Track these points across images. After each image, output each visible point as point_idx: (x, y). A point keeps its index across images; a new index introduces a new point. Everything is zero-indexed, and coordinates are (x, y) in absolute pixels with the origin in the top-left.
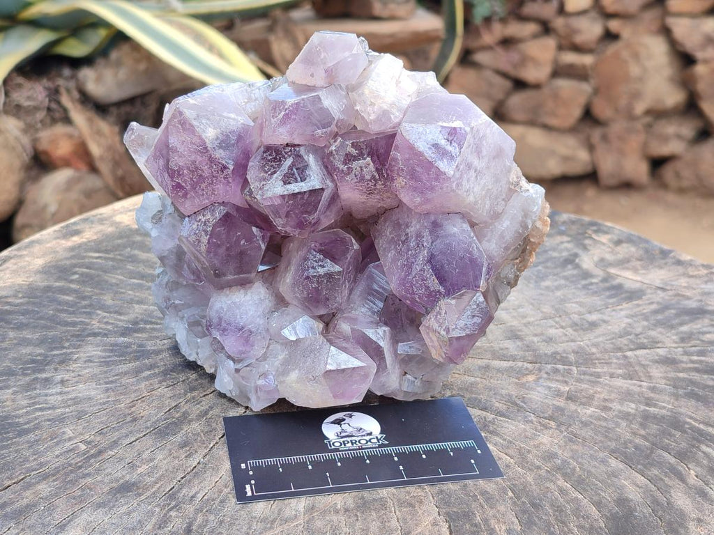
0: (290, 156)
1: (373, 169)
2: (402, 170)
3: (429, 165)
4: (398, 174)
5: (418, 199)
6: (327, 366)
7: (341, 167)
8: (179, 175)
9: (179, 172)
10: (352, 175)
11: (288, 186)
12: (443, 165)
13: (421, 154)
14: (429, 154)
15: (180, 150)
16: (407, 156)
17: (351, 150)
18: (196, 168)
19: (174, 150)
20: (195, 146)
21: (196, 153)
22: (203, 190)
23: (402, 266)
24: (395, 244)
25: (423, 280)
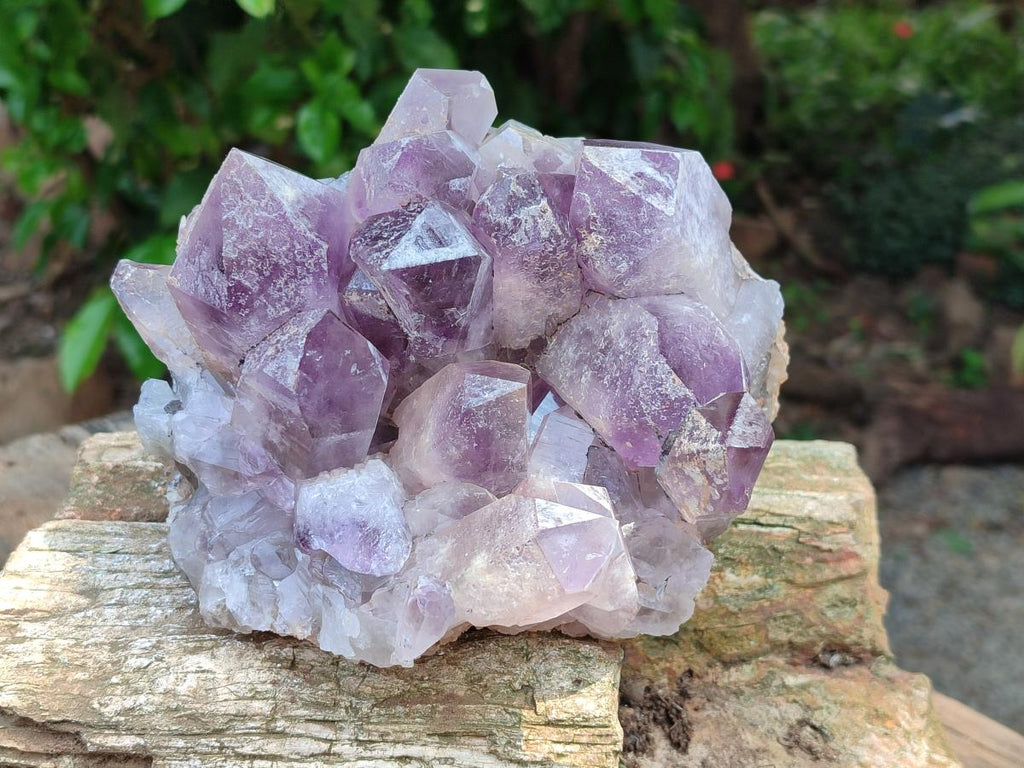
0: (420, 213)
1: (552, 219)
2: (594, 220)
3: (637, 203)
4: (588, 228)
5: (625, 264)
6: (540, 524)
7: (503, 220)
8: (240, 267)
9: (239, 262)
10: (521, 232)
11: (428, 253)
12: (655, 201)
13: (620, 187)
14: (633, 187)
15: (240, 222)
16: (599, 194)
17: (514, 188)
18: (268, 252)
19: (231, 224)
20: (265, 214)
21: (266, 225)
22: (280, 290)
23: (613, 382)
24: (589, 361)
25: (656, 386)
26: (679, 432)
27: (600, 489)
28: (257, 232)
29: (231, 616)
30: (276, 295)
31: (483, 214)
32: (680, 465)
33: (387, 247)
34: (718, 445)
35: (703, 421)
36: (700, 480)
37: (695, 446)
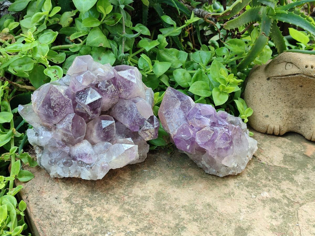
0: (89, 91)
1: (114, 88)
2: (121, 86)
3: (129, 82)
4: (120, 88)
5: (128, 94)
7: (105, 89)
9: (55, 107)
10: (109, 91)
11: (93, 99)
12: (133, 80)
13: (126, 79)
14: (129, 79)
15: (54, 99)
16: (122, 81)
17: (107, 83)
18: (60, 104)
19: (52, 99)
20: (59, 96)
21: (59, 98)
22: (63, 111)
23: (129, 117)
24: (122, 112)
25: (138, 117)
26: (144, 125)
27: (130, 138)
28: (57, 100)
29: (59, 175)
30: (63, 112)
31: (100, 88)
32: (145, 131)
33: (85, 99)
34: (152, 128)
35: (148, 123)
36: (149, 134)
37: (148, 128)
